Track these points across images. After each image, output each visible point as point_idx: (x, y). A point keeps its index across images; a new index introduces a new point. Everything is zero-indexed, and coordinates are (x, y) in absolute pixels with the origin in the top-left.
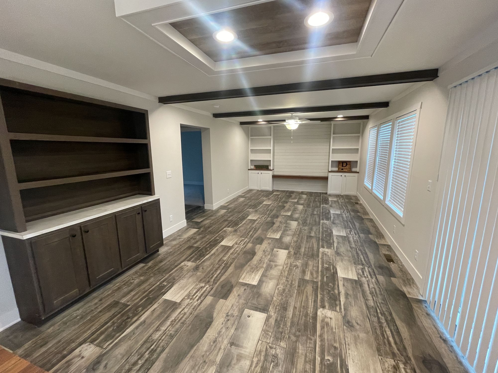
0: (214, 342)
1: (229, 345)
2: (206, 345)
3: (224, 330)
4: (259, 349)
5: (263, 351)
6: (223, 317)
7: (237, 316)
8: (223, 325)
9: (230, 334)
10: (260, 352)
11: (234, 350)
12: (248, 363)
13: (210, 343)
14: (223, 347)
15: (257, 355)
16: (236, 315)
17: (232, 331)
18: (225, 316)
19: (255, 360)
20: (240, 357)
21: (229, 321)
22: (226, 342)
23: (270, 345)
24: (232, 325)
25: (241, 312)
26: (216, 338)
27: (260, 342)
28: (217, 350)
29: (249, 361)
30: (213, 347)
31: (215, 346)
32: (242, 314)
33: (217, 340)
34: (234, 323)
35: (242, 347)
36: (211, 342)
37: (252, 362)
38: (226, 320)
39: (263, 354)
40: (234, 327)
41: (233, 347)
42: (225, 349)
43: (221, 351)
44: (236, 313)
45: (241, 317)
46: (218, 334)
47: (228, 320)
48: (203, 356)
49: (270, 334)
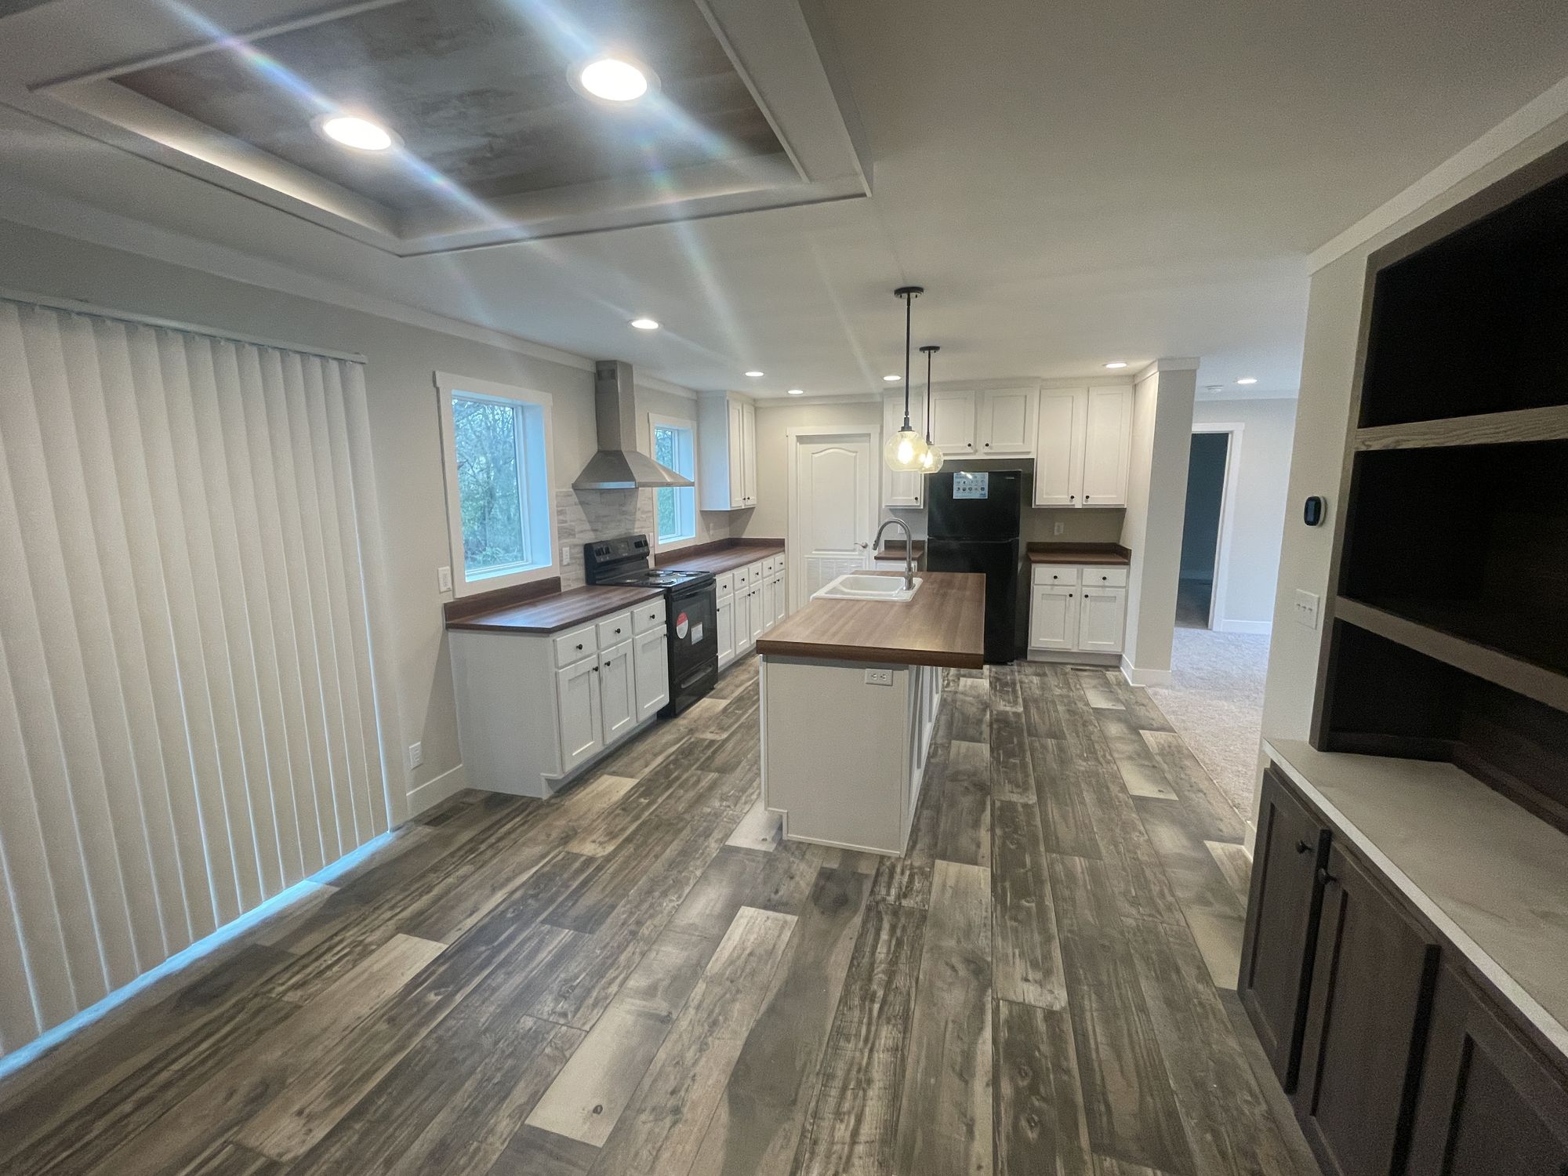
0: (715, 1023)
1: (674, 1016)
2: (736, 1015)
3: (690, 1055)
4: (595, 1012)
5: (588, 1006)
6: (694, 1105)
7: (640, 1111)
8: (692, 1074)
9: (669, 1044)
10: (595, 1005)
11: (661, 1006)
12: (631, 983)
13: (726, 1019)
14: (692, 1011)
15: (606, 998)
16: (643, 1117)
17: (662, 1055)
18: (685, 1110)
19: (614, 988)
20: (650, 992)
21: (670, 1090)
22: (684, 1024)
23: (562, 1021)
24: (660, 1074)
25: (622, 1131)
26: (711, 1032)
27: (587, 1028)
28: (705, 1005)
29: (629, 986)
30: (717, 1011)
31: (712, 1012)
32: (622, 1121)
33: (706, 1027)
34: (655, 1081)
35: (640, 1014)
36: (724, 1022)
37: (621, 985)
38: (682, 1093)
39: (590, 1001)
40: (655, 1068)
41: (664, 1013)
42: (686, 1006)
43: (696, 1002)
44: (644, 1124)
45: (628, 1107)
46: (706, 1044)
47: (673, 1093)
48: (738, 991)
49: (548, 1050)
